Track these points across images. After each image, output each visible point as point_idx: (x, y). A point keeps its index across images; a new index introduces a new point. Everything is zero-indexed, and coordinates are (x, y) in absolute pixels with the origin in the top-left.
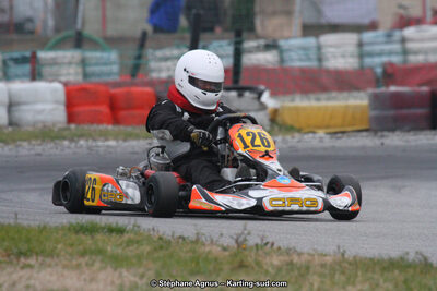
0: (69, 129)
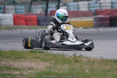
0: (14, 26)
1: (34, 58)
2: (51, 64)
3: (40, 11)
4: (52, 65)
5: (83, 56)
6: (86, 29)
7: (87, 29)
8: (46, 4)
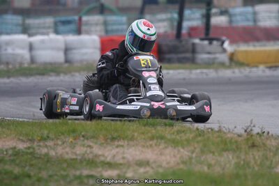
1: (152, 138)
2: (193, 152)
4: (194, 155)
5: (268, 133)
6: (274, 70)
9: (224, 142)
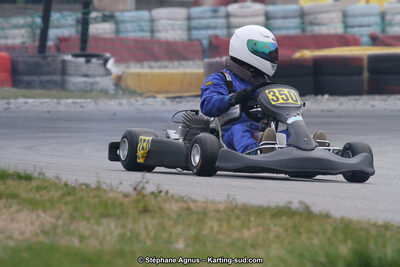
2: (58, 218)
3: (22, 36)
5: (167, 192)
6: (178, 102)
7: (181, 102)
8: (41, 14)
9: (104, 204)
